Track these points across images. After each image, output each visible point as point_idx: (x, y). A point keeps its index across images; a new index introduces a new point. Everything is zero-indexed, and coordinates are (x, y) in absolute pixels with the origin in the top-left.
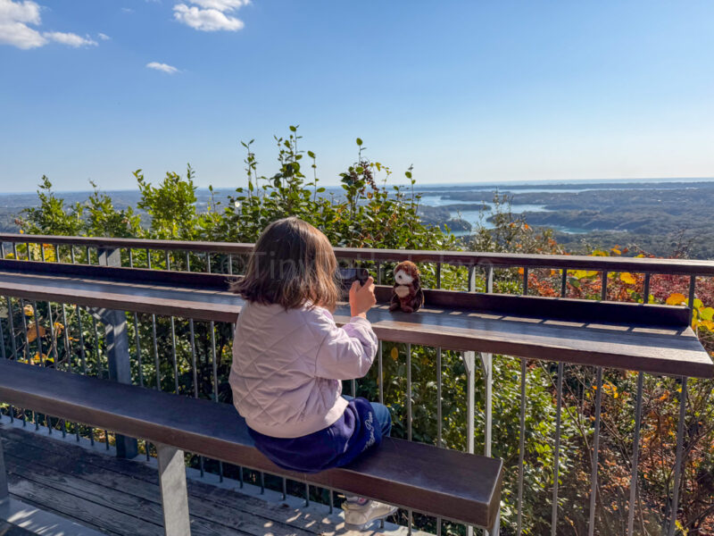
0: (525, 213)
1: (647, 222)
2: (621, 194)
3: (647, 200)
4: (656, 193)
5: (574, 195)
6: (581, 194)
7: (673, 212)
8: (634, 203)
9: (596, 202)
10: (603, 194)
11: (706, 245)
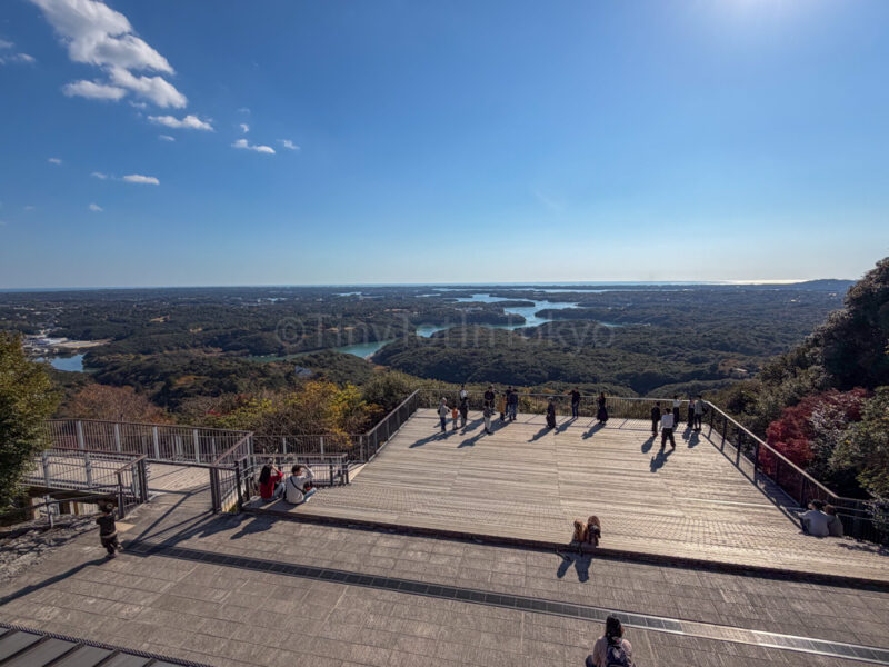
0: (565, 309)
1: (667, 318)
2: (636, 294)
3: (658, 299)
4: (664, 294)
5: (598, 295)
6: (603, 294)
7: (683, 309)
8: (648, 301)
9: (617, 300)
10: (623, 294)
11: (730, 335)
